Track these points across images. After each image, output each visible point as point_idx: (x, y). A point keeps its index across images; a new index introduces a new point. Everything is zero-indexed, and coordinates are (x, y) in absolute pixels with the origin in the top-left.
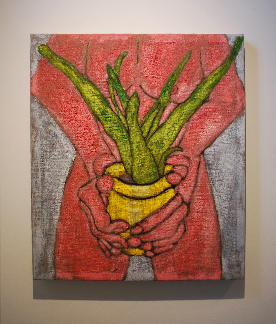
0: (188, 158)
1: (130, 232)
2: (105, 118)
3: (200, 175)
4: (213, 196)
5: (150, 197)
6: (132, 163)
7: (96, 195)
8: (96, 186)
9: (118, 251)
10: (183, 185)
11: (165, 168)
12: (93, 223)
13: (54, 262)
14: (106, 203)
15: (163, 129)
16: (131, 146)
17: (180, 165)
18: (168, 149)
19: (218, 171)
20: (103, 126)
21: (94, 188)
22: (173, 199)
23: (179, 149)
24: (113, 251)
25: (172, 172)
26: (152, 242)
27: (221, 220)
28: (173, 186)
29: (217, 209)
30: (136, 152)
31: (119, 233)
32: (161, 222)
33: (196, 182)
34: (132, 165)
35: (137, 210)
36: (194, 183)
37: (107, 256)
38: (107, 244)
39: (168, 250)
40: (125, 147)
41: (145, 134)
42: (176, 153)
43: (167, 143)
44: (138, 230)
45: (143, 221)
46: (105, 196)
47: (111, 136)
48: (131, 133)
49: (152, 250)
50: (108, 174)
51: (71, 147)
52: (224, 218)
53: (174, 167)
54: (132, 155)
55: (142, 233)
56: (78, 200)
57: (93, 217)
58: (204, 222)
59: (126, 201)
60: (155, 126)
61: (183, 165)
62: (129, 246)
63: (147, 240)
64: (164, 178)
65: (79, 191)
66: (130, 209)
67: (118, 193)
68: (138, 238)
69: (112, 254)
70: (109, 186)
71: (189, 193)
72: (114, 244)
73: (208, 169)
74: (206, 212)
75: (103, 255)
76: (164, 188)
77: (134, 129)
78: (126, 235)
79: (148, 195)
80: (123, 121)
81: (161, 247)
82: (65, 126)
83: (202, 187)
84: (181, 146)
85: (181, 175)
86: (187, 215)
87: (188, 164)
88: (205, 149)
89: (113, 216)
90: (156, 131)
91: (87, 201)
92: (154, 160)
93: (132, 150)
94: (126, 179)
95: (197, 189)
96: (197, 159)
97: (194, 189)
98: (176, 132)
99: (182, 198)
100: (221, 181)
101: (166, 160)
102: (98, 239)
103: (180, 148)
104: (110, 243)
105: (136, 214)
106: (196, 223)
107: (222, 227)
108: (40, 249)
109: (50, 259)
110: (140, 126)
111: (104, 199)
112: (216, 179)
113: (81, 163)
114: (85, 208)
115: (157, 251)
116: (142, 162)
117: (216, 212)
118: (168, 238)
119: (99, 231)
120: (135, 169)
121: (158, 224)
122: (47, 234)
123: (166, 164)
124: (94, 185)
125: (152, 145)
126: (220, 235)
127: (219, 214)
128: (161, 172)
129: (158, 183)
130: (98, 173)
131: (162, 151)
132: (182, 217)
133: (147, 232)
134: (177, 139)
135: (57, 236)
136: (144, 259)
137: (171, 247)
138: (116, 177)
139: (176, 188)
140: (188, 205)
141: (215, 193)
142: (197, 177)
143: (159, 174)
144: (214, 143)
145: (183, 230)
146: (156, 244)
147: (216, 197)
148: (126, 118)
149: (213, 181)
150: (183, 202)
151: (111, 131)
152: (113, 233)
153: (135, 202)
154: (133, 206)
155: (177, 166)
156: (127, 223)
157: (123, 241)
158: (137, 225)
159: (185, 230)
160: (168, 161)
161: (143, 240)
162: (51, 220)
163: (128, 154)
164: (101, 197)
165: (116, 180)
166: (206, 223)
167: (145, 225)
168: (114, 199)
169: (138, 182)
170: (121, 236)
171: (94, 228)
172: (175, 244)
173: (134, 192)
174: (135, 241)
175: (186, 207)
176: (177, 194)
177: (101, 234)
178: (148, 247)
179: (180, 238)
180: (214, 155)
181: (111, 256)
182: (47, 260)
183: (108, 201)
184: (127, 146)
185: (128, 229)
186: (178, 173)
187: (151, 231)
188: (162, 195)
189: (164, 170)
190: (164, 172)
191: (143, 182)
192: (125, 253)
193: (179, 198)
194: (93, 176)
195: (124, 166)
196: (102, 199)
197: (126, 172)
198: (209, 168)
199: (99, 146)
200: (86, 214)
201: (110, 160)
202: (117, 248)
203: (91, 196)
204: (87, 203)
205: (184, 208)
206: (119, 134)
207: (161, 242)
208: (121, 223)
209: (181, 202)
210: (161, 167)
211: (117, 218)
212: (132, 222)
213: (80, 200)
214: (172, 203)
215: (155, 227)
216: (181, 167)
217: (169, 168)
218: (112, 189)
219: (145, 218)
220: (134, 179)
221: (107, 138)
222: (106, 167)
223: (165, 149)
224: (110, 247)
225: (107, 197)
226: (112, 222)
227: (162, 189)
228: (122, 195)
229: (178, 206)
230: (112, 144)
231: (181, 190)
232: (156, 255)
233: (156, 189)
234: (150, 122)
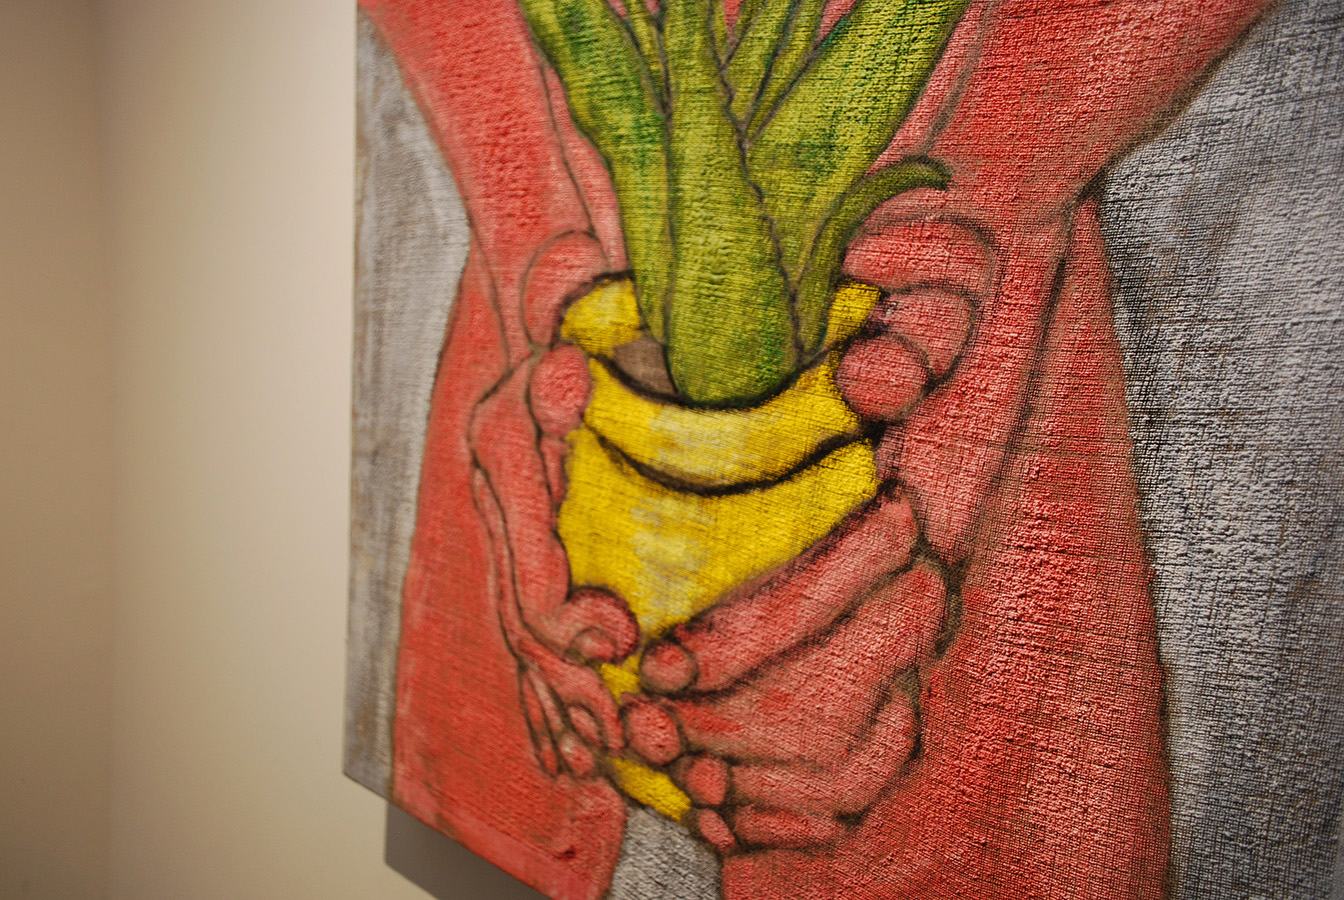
0: (983, 234)
1: (639, 672)
2: (576, 44)
3: (1059, 360)
5: (741, 488)
6: (672, 276)
7: (526, 442)
8: (528, 399)
9: (588, 758)
10: (934, 428)
11: (830, 302)
12: (507, 582)
14: (556, 494)
16: (673, 180)
17: (926, 285)
18: (861, 179)
19: (1210, 333)
20: (566, 88)
21: (522, 408)
22: (862, 514)
23: (923, 171)
24: (568, 747)
25: (869, 331)
26: (731, 761)
27: (1191, 745)
28: (873, 430)
29: (1173, 646)
30: (693, 213)
31: (593, 662)
32: (787, 655)
33: (1026, 412)
34: (670, 291)
35: (676, 549)
36: (1005, 418)
37: (543, 765)
38: (549, 704)
39: (808, 847)
40: (646, 187)
41: (741, 106)
42: (907, 202)
43: (854, 139)
44: (671, 672)
45: (699, 622)
46: (554, 453)
47: (590, 134)
48: (677, 104)
49: (727, 810)
50: (574, 341)
51: (458, 214)
52: (1221, 740)
53: (884, 295)
54: (672, 233)
55: (691, 694)
56: (467, 458)
57: (512, 554)
58: (1050, 723)
59: (634, 489)
60: (800, 39)
61: (943, 285)
62: (628, 748)
63: (707, 739)
64: (822, 371)
65: (473, 416)
66: (646, 540)
67: (603, 441)
68: (669, 711)
69: (563, 766)
70: (572, 401)
71: (965, 492)
72: (574, 714)
73: (1124, 315)
74: (1074, 649)
75: (529, 752)
76: (820, 437)
77: (693, 78)
78: (623, 678)
79: (729, 468)
80: (647, 47)
81: (773, 811)
85: (922, 361)
86: (940, 648)
87: (976, 279)
88: (1112, 162)
89: (581, 572)
90: (804, 70)
91: (493, 470)
92: (778, 255)
93: (675, 203)
94: (640, 370)
95: (1026, 463)
97: (1006, 463)
98: (917, 58)
99: (919, 522)
100: (1231, 415)
101: (842, 257)
102: (522, 668)
104: (562, 707)
105: (669, 572)
106: (989, 721)
107: (1189, 805)
108: (362, 654)
109: (384, 707)
110: (722, 60)
111: (552, 465)
113: (484, 282)
114: (488, 503)
115: (750, 824)
116: (717, 275)
117: (1161, 671)
118: (816, 768)
119: (526, 625)
120: (683, 307)
121: (768, 662)
122: (380, 600)
123: (839, 280)
124: (520, 394)
125: (773, 161)
126: (1169, 868)
127: (1183, 691)
128: (808, 336)
129: (788, 401)
130: (535, 331)
131: (824, 197)
132: (907, 649)
133: (713, 695)
135: (405, 611)
136: (687, 849)
137: (823, 828)
138: (601, 358)
139: (887, 446)
140: (955, 570)
141: (1164, 512)
142: (1033, 375)
143: (799, 346)
145: (901, 745)
146: (749, 780)
147: (1170, 549)
148: (661, 28)
149: (1156, 417)
150: (922, 546)
151: (593, 109)
152: (571, 653)
153: (670, 505)
154: (659, 526)
155: (907, 291)
156: (631, 616)
157: (608, 711)
158: (671, 636)
159: (916, 752)
160: (853, 265)
161: (692, 734)
162: (391, 538)
163: (658, 224)
164: (542, 456)
165: (600, 372)
167: (706, 650)
168: (589, 468)
169: (692, 391)
170: (603, 684)
171: (511, 609)
172: (850, 819)
173: (670, 445)
174: (653, 730)
175: (937, 584)
176: (889, 486)
177: (533, 645)
178: (711, 782)
179: (884, 791)
181: (560, 770)
182: (375, 706)
183: (564, 478)
184: (657, 175)
185: (633, 648)
186: (905, 344)
187: (729, 691)
188: (804, 484)
189: (824, 318)
190: (823, 331)
191: (714, 393)
192: (612, 779)
193: (896, 511)
194: (520, 346)
195: (636, 292)
196: (545, 468)
197: (644, 327)
198: (1134, 304)
199: (543, 193)
200: (491, 534)
201: (582, 263)
202: (585, 741)
203: (512, 447)
204: (494, 479)
205: (924, 587)
206: (623, 119)
207: (773, 776)
208: (606, 608)
209: (908, 542)
210: (811, 295)
211: (595, 578)
212: (654, 612)
213: (476, 464)
214: (852, 541)
215: (751, 675)
216: (928, 301)
217: (853, 305)
218: (582, 416)
220: (677, 368)
221: (578, 149)
222: (568, 301)
223: (839, 180)
224: (557, 722)
225: (562, 460)
226: (573, 593)
227: (805, 443)
228: (620, 456)
229: (885, 565)
232: (745, 847)
233: (776, 439)
234: (772, 25)
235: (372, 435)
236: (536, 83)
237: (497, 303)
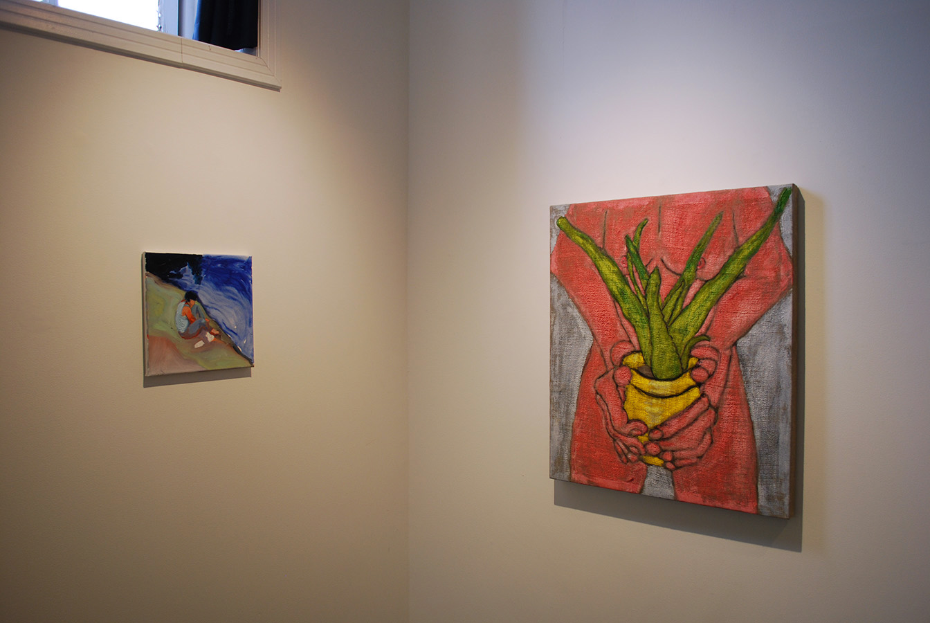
0: (717, 350)
1: (648, 436)
2: (624, 299)
3: (732, 373)
4: (747, 401)
5: (671, 396)
6: (652, 353)
7: (613, 388)
8: (613, 378)
9: (635, 458)
10: (710, 384)
11: (688, 360)
12: (609, 421)
13: (570, 460)
14: (623, 400)
15: (687, 313)
16: (651, 333)
17: (707, 359)
18: (693, 338)
19: (755, 369)
20: (621, 308)
21: (611, 380)
22: (697, 400)
23: (705, 338)
24: (630, 456)
25: (697, 366)
26: (673, 451)
27: (757, 434)
28: (699, 385)
29: (753, 418)
30: (656, 340)
31: (636, 436)
32: (684, 428)
33: (727, 381)
34: (652, 356)
35: (656, 410)
36: (723, 382)
37: (623, 461)
38: (623, 447)
39: (691, 465)
40: (645, 333)
41: (666, 319)
42: (702, 343)
43: (691, 330)
44: (657, 435)
45: (663, 424)
46: (622, 390)
47: (629, 320)
48: (651, 316)
49: (672, 462)
50: (626, 365)
51: (589, 332)
52: (762, 432)
53: (699, 360)
54: (651, 343)
55: (662, 439)
56: (594, 392)
57: (610, 414)
58: (735, 433)
59: (645, 398)
60: (679, 308)
61: (710, 359)
62: (647, 453)
63: (667, 448)
64: (688, 374)
65: (596, 382)
66: (649, 408)
67: (636, 387)
68: (656, 444)
69: (628, 460)
70: (627, 379)
71: (717, 395)
72: (631, 448)
73: (741, 366)
74: (738, 421)
75: (618, 459)
76: (688, 386)
77: (654, 311)
78: (644, 439)
79: (669, 393)
80: (642, 302)
81: (683, 459)
82: (583, 308)
83: (733, 388)
84: (707, 334)
85: (707, 372)
86: (715, 423)
87: (716, 358)
88: (738, 340)
89: (631, 415)
90: (680, 314)
91: (603, 394)
92: (677, 350)
93: (652, 337)
94: (645, 372)
95: (728, 390)
96: (728, 352)
97: (724, 390)
98: (702, 316)
99: (709, 401)
100: (759, 382)
101: (690, 352)
102: (614, 440)
103: (708, 337)
104: (627, 447)
105: (655, 415)
106: (725, 434)
107: (758, 443)
108: (557, 444)
109: (566, 457)
110: (661, 309)
111: (622, 393)
112: (752, 380)
113: (598, 350)
114: (602, 402)
115: (678, 463)
116: (663, 352)
117: (752, 422)
118: (692, 449)
119: (615, 430)
120: (655, 360)
121: (680, 430)
122: (563, 428)
123: (690, 356)
124: (611, 377)
125: (674, 332)
126: (756, 453)
127: (755, 425)
128: (684, 367)
129: (681, 379)
130: (615, 363)
131: (686, 340)
132: (708, 425)
133: (668, 439)
134: (704, 326)
135: (573, 431)
136: (664, 472)
137: (694, 460)
138: (634, 369)
139: (702, 388)
140: (716, 409)
141: (750, 398)
142: (727, 375)
143: (682, 368)
144: (750, 332)
145: (709, 442)
146: (677, 454)
147: (751, 403)
148: (646, 299)
149: (748, 382)
150: (710, 405)
151: (629, 314)
152: (629, 435)
153: (654, 401)
154: (652, 405)
155: (703, 359)
156: (646, 425)
157: (641, 446)
158: (656, 428)
159: (712, 442)
160: (693, 353)
161: (663, 447)
162: (567, 413)
163: (648, 341)
164: (618, 391)
165: (634, 372)
166: (739, 436)
167: (665, 430)
168: (632, 394)
169: (658, 377)
170: (638, 440)
171: (610, 427)
172: (700, 457)
173: (653, 388)
174: (653, 448)
175: (713, 412)
176: (703, 395)
177: (617, 434)
178: (668, 457)
179: (706, 451)
180: (750, 348)
181: (628, 462)
182: (563, 458)
183: (625, 396)
184: (647, 331)
185: (646, 432)
186: (704, 369)
187: (672, 437)
188: (686, 395)
189: (687, 363)
190: (687, 366)
191: (664, 377)
192: (642, 461)
193: (705, 399)
194: (610, 366)
195: (643, 356)
196: (619, 394)
197: (645, 363)
198: (743, 364)
199: (616, 331)
200: (603, 410)
201: (628, 348)
202: (635, 454)
203: (609, 389)
204: (603, 397)
205: (711, 413)
206: (638, 318)
207: (682, 452)
208: (639, 424)
209: (707, 405)
210: (685, 359)
211: (635, 418)
212: (650, 424)
213: (597, 393)
214: (696, 405)
215: (676, 433)
216: (707, 361)
217: (693, 361)
218: (630, 382)
219: (666, 421)
220: (654, 372)
221: (625, 322)
222: (624, 356)
223: (689, 337)
224: (626, 451)
225: (624, 392)
226: (629, 421)
227: (685, 387)
228: (640, 391)
229: (703, 409)
230: (630, 329)
231: (708, 391)
232: (677, 468)
233: (679, 386)
234: (672, 304)
235: (559, 387)
236: (612, 305)
237: (603, 355)
